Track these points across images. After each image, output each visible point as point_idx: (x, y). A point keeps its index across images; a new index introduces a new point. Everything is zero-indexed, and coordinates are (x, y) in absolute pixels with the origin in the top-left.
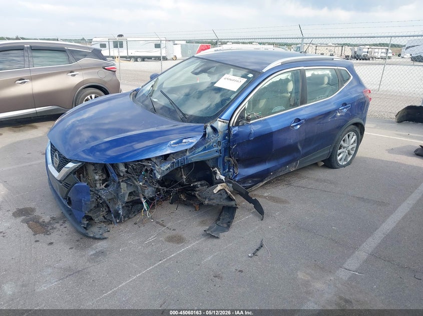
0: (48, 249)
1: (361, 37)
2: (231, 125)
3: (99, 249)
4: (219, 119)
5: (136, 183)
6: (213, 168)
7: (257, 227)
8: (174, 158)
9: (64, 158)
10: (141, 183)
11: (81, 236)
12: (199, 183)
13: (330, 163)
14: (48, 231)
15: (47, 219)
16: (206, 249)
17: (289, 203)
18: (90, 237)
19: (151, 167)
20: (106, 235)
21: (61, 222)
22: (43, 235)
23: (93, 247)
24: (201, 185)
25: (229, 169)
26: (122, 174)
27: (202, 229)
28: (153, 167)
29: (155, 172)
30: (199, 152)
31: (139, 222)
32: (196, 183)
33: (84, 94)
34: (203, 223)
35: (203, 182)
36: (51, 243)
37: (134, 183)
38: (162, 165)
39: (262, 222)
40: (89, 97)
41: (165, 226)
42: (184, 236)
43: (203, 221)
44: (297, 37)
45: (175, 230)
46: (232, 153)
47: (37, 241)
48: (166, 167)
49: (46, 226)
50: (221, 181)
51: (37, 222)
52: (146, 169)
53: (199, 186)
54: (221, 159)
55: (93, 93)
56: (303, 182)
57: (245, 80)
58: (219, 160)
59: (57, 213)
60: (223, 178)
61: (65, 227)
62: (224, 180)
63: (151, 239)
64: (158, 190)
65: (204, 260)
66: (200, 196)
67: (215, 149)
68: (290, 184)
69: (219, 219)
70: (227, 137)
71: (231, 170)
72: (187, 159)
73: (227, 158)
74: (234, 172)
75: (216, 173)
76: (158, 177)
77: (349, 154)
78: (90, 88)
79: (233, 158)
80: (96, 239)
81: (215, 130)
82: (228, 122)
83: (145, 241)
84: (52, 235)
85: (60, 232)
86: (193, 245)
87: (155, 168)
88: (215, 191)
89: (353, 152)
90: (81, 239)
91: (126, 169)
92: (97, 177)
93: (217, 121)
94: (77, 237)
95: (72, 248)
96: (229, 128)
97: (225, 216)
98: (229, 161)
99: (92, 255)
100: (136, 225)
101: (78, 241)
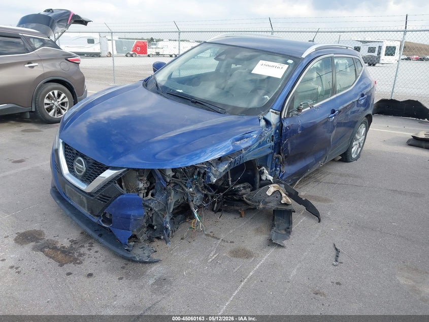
0: (90, 283)
1: (331, 32)
2: (283, 117)
3: (157, 276)
4: (271, 110)
5: (187, 190)
6: (260, 167)
7: (320, 231)
8: (230, 157)
9: (96, 163)
10: (191, 190)
11: (124, 261)
12: (242, 185)
13: (345, 158)
14: (77, 259)
15: (66, 243)
16: (283, 262)
17: (332, 201)
18: (136, 262)
19: (206, 169)
20: (155, 257)
21: (87, 245)
22: (72, 265)
23: (147, 273)
24: (244, 187)
25: (276, 167)
26: (168, 180)
27: (262, 238)
28: (208, 169)
29: (210, 174)
30: (254, 149)
31: (187, 236)
32: (238, 186)
33: (46, 90)
34: (258, 231)
35: (246, 184)
36: (90, 275)
37: (183, 189)
38: (220, 166)
39: (321, 224)
40: (51, 93)
41: (219, 239)
42: (248, 248)
43: (257, 229)
44: (266, 30)
45: (233, 242)
46: (283, 149)
47: (69, 274)
48: (223, 167)
49: (70, 253)
50: (269, 183)
51: (55, 248)
52: (199, 172)
53: (242, 188)
54: (271, 155)
55: (56, 89)
56: (328, 178)
57: (287, 66)
58: (269, 158)
59: (75, 234)
60: (271, 178)
61: (96, 252)
62: (272, 181)
63: (213, 256)
64: (206, 195)
65: (290, 275)
66: (249, 200)
67: (269, 144)
68: (318, 181)
69: (273, 225)
70: (277, 131)
71: (278, 169)
72: (243, 157)
73: (275, 155)
74: (280, 171)
75: (262, 173)
76: (214, 181)
77: (360, 147)
78: (51, 83)
79: (282, 154)
80: (145, 263)
81: (268, 123)
82: (279, 112)
83: (207, 259)
84: (85, 263)
85: (92, 259)
86: (266, 259)
87: (211, 169)
88: (269, 193)
89: (361, 144)
90: (126, 264)
91: (174, 174)
92: (141, 185)
93: (270, 113)
94: (120, 263)
95: (121, 279)
96: (281, 120)
97: (280, 221)
98: (278, 158)
99: (153, 284)
100: (183, 241)
101: (123, 268)
